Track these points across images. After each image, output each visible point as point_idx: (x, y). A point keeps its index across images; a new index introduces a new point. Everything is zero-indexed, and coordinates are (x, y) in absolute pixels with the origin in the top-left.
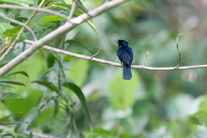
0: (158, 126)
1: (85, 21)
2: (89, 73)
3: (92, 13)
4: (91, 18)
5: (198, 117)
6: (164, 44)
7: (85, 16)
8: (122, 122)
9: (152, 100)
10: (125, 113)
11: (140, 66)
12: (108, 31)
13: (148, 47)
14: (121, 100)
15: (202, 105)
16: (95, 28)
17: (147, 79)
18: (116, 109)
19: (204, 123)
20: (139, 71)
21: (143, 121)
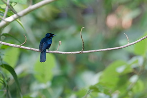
0: (70, 94)
1: (15, 19)
2: (20, 57)
3: (20, 13)
4: (19, 17)
5: (98, 87)
6: (73, 36)
7: (15, 16)
8: (44, 91)
9: (65, 76)
10: (46, 85)
11: (55, 51)
12: (33, 27)
13: (62, 38)
14: (43, 76)
15: (101, 78)
16: (23, 25)
17: (61, 60)
18: (39, 83)
19: (102, 91)
20: (56, 55)
21: (59, 90)
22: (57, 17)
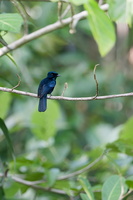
0: (79, 154)
1: (5, 54)
2: (12, 105)
3: (12, 45)
4: (10, 51)
5: (117, 145)
6: (84, 76)
7: (4, 49)
8: (45, 151)
9: (73, 130)
10: (47, 142)
11: (59, 97)
12: (29, 64)
13: (69, 79)
14: (43, 130)
15: (121, 133)
16: (16, 61)
17: (68, 109)
18: (38, 139)
19: (124, 151)
20: (61, 102)
21: (66, 150)
22: (62, 50)
